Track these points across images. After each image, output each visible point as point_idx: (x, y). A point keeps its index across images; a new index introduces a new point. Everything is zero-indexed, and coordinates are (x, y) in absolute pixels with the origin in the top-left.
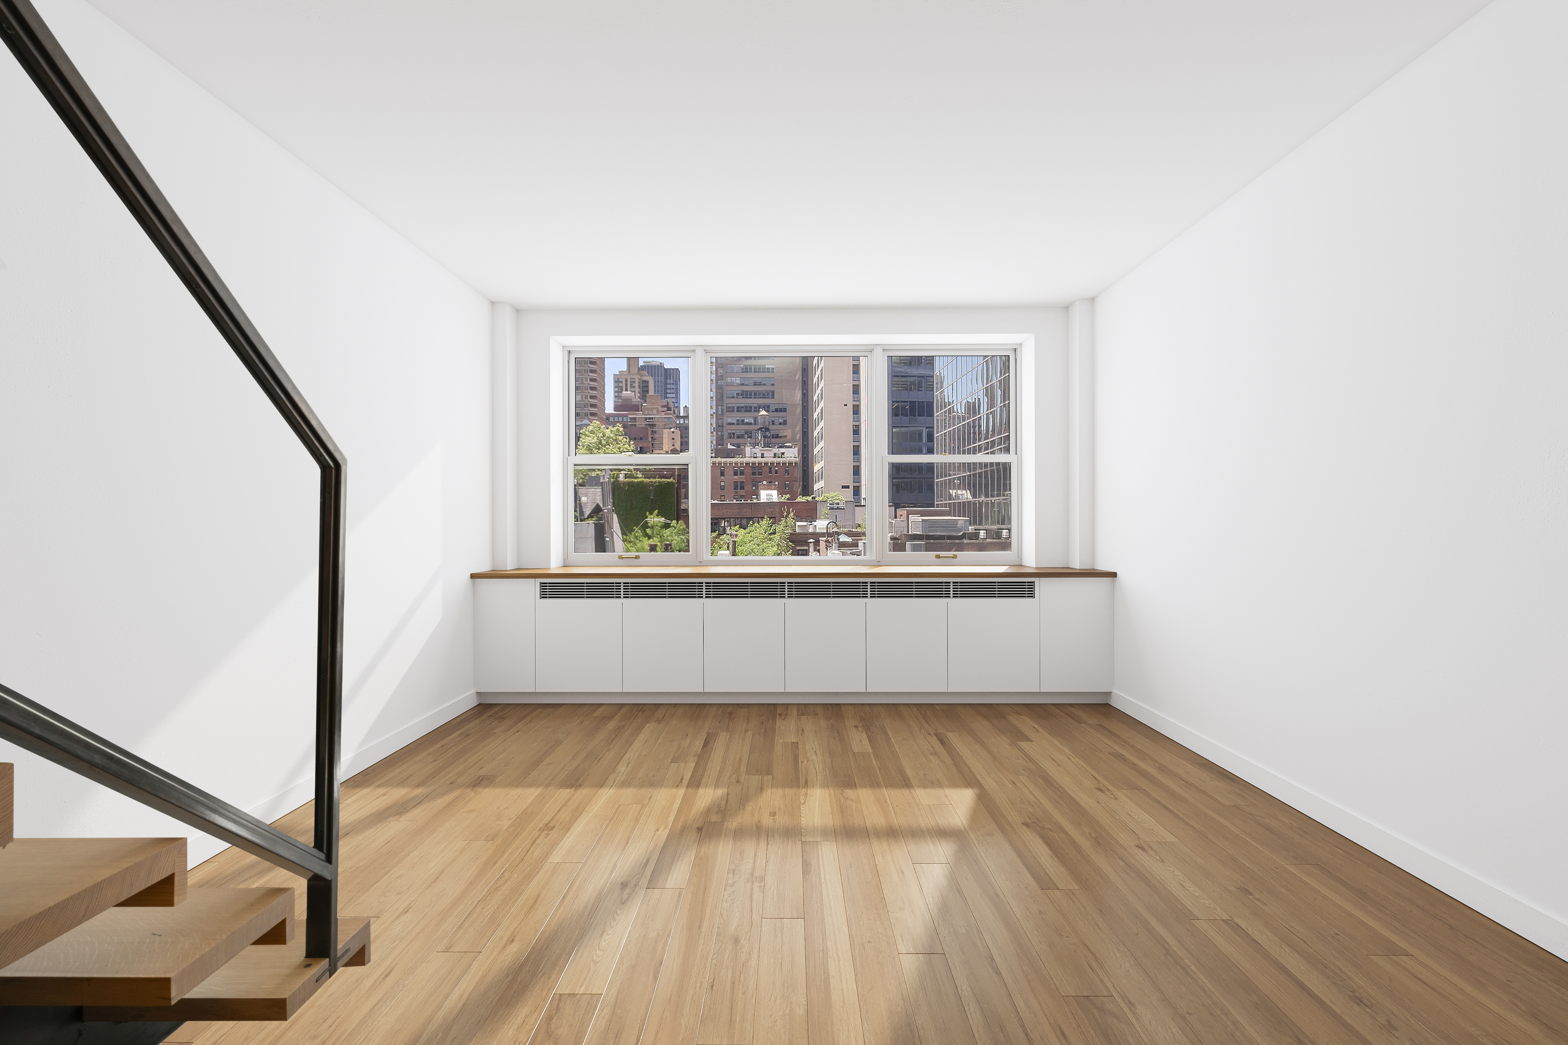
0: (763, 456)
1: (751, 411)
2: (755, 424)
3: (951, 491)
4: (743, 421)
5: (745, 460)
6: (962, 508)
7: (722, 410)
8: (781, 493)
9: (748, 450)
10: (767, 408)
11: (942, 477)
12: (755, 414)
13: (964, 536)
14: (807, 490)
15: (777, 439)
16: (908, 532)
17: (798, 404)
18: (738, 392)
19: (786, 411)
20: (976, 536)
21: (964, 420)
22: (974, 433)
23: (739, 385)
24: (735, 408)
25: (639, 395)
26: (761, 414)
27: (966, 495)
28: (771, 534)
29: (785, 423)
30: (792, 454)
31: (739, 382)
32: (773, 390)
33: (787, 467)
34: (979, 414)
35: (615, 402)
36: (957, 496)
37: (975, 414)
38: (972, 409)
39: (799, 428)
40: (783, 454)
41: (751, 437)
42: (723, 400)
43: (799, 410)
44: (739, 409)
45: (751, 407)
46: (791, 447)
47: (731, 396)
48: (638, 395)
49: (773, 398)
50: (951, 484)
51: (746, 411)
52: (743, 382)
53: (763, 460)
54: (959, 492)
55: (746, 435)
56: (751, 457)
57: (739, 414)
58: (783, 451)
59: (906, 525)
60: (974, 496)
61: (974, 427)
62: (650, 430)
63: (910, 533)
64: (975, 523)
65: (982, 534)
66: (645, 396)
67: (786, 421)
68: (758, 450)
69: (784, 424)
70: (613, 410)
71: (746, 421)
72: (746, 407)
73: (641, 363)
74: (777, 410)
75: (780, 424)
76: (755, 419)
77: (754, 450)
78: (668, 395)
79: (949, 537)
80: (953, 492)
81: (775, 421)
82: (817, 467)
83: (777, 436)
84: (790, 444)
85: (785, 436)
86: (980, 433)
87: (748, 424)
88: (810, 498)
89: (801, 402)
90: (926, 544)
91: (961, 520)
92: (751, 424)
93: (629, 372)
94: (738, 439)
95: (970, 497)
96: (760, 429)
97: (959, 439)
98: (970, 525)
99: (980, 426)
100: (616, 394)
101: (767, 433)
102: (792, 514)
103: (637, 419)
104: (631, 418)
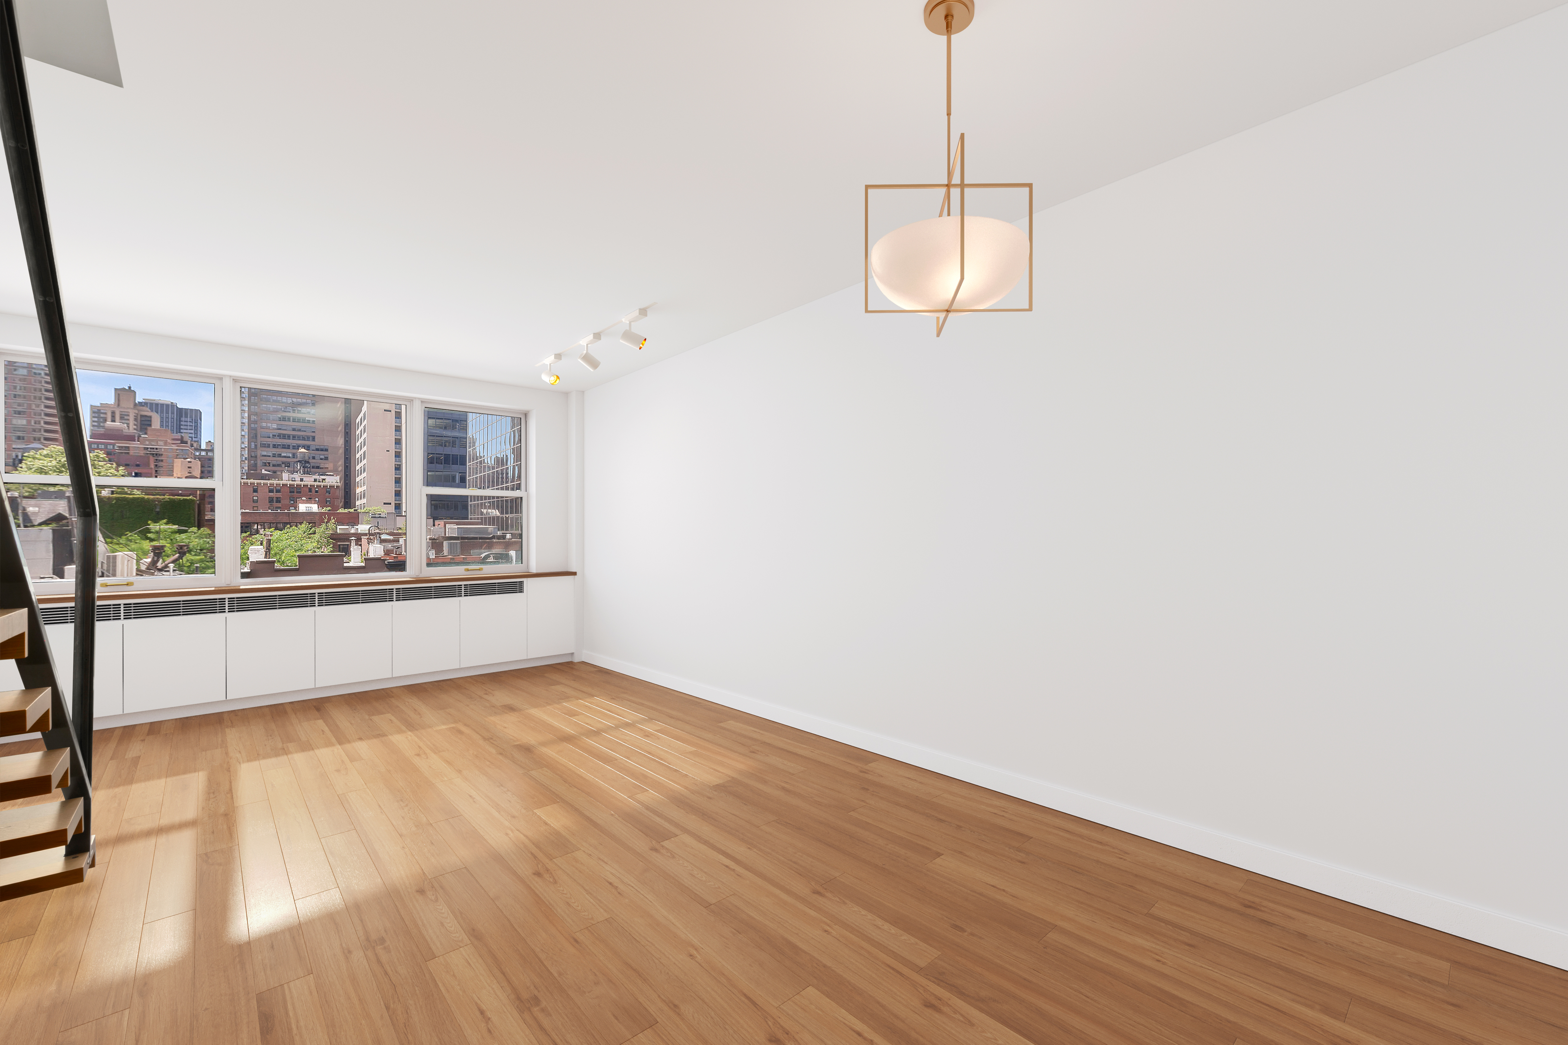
0: (301, 481)
1: (289, 448)
2: (293, 458)
3: (483, 510)
4: (280, 454)
5: (282, 480)
6: (492, 520)
7: (256, 446)
9: (286, 474)
10: (307, 448)
11: (474, 501)
12: (294, 451)
13: (493, 537)
14: (348, 503)
15: (317, 469)
16: (445, 535)
17: (340, 447)
18: (275, 434)
19: (327, 451)
20: (504, 537)
21: (493, 468)
22: (502, 478)
24: (271, 445)
25: (135, 427)
26: (300, 451)
27: (496, 513)
29: (326, 459)
30: (334, 480)
32: (314, 435)
33: (328, 489)
34: (506, 465)
36: (488, 513)
37: (503, 465)
38: (501, 462)
39: (341, 463)
40: (324, 480)
41: (289, 467)
42: (256, 438)
43: (342, 451)
44: (274, 446)
45: (289, 446)
46: (333, 475)
47: (267, 436)
48: (133, 427)
49: (314, 441)
50: (483, 506)
51: (283, 448)
54: (489, 511)
55: (283, 465)
56: (289, 481)
57: (275, 450)
58: (324, 478)
59: (444, 531)
60: (502, 513)
61: (502, 474)
62: (155, 458)
63: (447, 535)
64: (502, 529)
65: (508, 536)
66: (146, 429)
68: (296, 476)
71: (283, 455)
72: (283, 445)
73: (139, 399)
74: (317, 450)
75: (321, 459)
76: (294, 455)
77: (293, 476)
78: (184, 431)
79: (481, 538)
80: (485, 511)
81: (316, 457)
82: (359, 490)
83: (318, 467)
84: (331, 474)
85: (328, 468)
86: (507, 478)
87: (285, 457)
89: (343, 446)
90: (461, 542)
91: (491, 528)
92: (289, 457)
93: (119, 404)
94: (273, 468)
95: (498, 514)
96: (299, 461)
97: (489, 482)
98: (499, 530)
99: (507, 474)
101: (307, 465)
103: (130, 448)
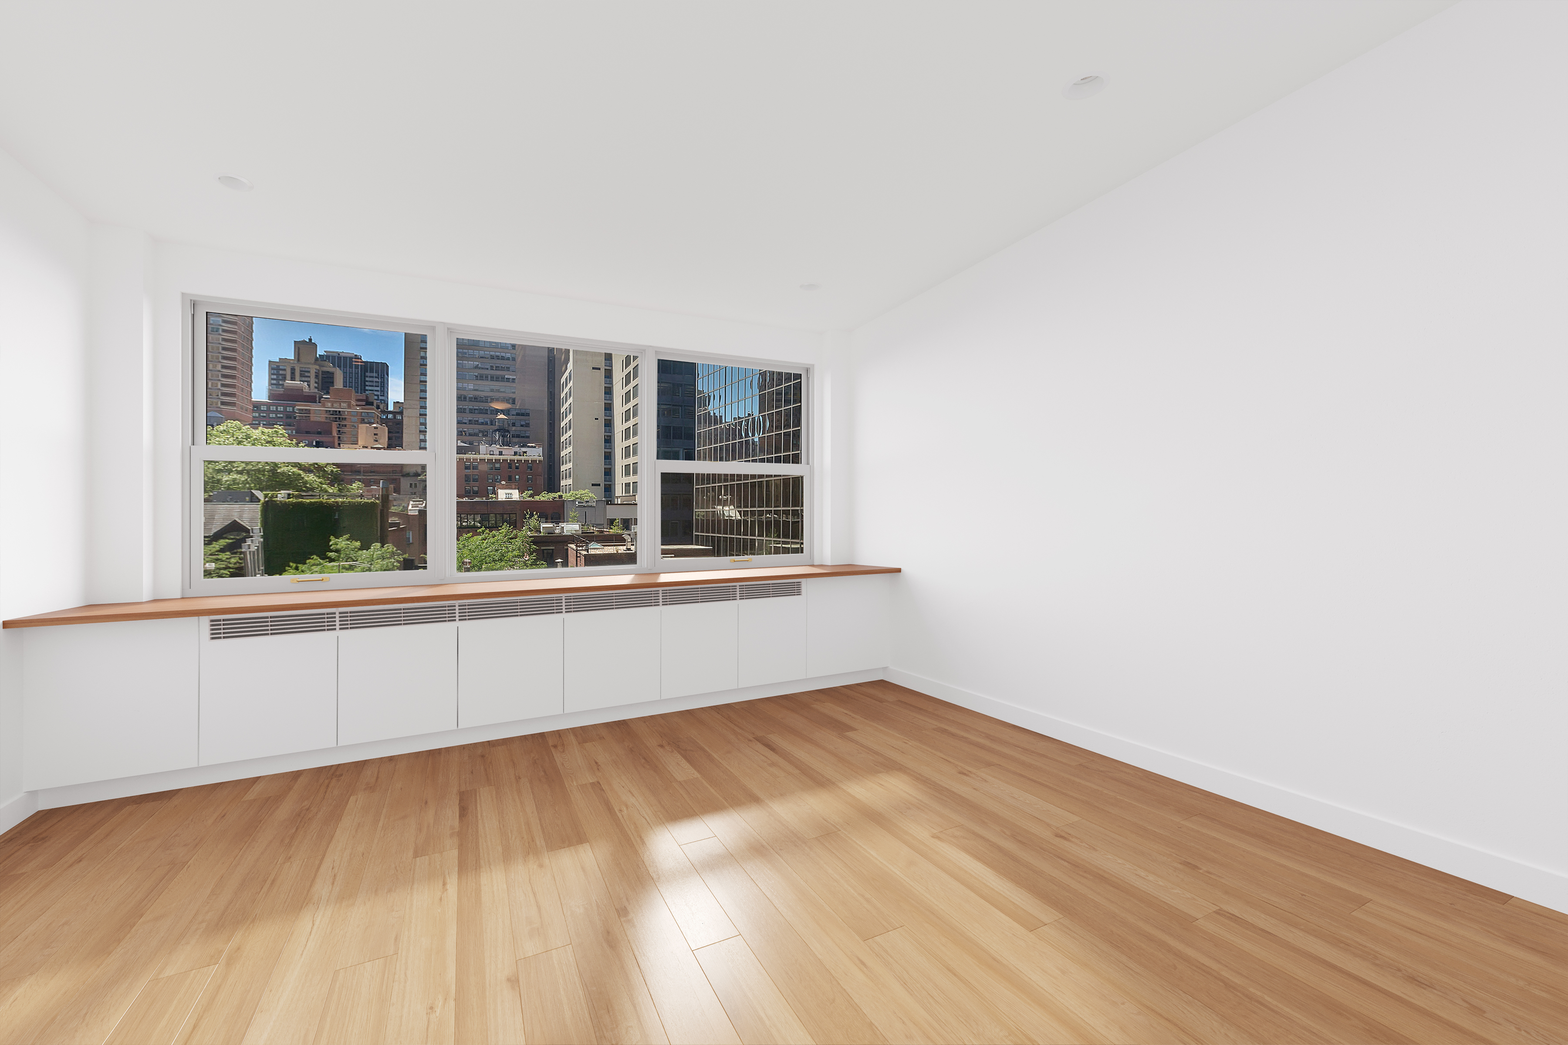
0: (501, 454)
1: (487, 413)
2: (492, 425)
5: (478, 457)
8: (521, 492)
9: (483, 448)
10: (507, 412)
12: (492, 416)
14: (552, 485)
15: (518, 440)
17: (543, 413)
19: (529, 416)
23: (473, 390)
24: (467, 410)
25: (316, 385)
26: (498, 417)
28: (511, 539)
30: (535, 453)
31: (472, 387)
32: (514, 397)
33: (531, 465)
35: (270, 390)
39: (545, 431)
40: (525, 452)
41: (486, 436)
43: (544, 417)
45: (487, 410)
46: (535, 447)
48: (313, 385)
49: (514, 404)
51: (480, 413)
52: (476, 388)
53: (501, 457)
55: (480, 435)
56: (486, 454)
57: (471, 415)
58: (526, 450)
62: (335, 425)
66: (328, 388)
67: (529, 424)
68: (496, 448)
69: (526, 426)
70: (267, 398)
72: (481, 410)
73: (320, 352)
74: (518, 414)
75: (522, 426)
76: (493, 422)
77: (491, 448)
78: (367, 388)
81: (516, 423)
82: (564, 468)
83: (519, 437)
84: (533, 445)
85: (529, 437)
87: (482, 425)
88: (557, 495)
89: (546, 409)
92: (487, 425)
93: (298, 360)
94: (470, 437)
96: (497, 430)
100: (275, 382)
101: (507, 434)
102: (536, 516)
103: (311, 411)
104: (299, 410)
